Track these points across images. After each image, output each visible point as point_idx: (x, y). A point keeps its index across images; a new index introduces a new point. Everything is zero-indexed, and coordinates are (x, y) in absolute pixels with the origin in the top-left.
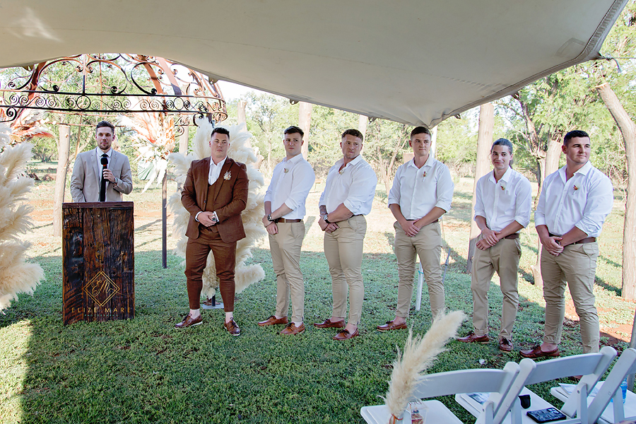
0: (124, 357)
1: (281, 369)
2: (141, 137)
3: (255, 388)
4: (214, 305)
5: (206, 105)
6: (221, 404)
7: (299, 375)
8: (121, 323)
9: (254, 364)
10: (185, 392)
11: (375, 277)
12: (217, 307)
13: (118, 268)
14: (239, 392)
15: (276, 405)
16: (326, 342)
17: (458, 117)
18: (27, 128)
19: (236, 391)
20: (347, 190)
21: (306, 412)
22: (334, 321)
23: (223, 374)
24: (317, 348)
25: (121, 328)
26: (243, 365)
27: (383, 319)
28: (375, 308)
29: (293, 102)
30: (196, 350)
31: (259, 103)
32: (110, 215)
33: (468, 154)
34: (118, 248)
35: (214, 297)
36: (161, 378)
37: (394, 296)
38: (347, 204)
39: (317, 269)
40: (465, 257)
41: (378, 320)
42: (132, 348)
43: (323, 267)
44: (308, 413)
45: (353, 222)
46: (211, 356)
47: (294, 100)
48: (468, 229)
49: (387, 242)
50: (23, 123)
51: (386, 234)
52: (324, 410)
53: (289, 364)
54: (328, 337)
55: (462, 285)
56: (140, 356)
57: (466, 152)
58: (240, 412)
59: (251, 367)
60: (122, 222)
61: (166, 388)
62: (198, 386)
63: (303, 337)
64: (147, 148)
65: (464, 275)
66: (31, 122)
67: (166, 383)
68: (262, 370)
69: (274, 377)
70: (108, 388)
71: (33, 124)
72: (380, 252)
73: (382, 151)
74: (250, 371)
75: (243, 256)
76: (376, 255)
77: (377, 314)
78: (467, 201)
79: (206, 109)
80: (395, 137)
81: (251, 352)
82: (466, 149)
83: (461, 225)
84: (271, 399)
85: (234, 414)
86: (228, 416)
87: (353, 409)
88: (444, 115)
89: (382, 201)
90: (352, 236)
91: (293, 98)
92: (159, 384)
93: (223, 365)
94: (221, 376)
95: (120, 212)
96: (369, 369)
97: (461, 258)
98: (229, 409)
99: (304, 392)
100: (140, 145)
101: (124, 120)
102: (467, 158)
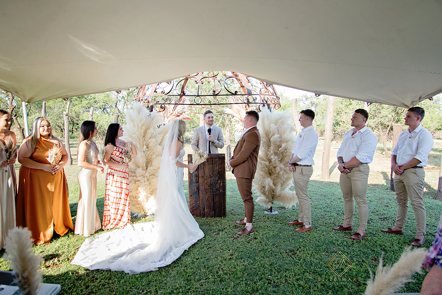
0: (215, 240)
1: (305, 255)
2: (236, 119)
3: (286, 266)
4: (271, 212)
5: (266, 99)
6: (263, 276)
7: (315, 261)
8: (218, 219)
9: (288, 251)
10: (243, 265)
11: (373, 199)
12: (273, 213)
13: (217, 190)
14: (276, 268)
15: (297, 280)
16: (335, 240)
17: (431, 99)
18: (179, 116)
19: (274, 268)
20: (358, 148)
21: (316, 287)
22: (345, 226)
23: (268, 255)
24: (329, 243)
25: (218, 222)
26: (282, 251)
27: (376, 227)
28: (371, 219)
29: (317, 95)
30: (256, 238)
31: (309, 100)
32: (212, 161)
33: (439, 126)
34: (217, 179)
35: (271, 208)
36: (232, 255)
37: (384, 212)
38: (358, 157)
39: (336, 193)
40: (436, 188)
41: (372, 227)
42: (220, 234)
43: (339, 192)
44: (318, 288)
45: (361, 168)
46: (264, 243)
47: (318, 94)
48: (438, 171)
49: (382, 177)
50: (177, 113)
51: (382, 173)
52: (328, 287)
53: (310, 252)
54: (337, 237)
55: (433, 207)
56: (224, 240)
57: (438, 124)
58: (274, 282)
59: (286, 252)
60: (219, 164)
61: (234, 261)
62: (252, 262)
63: (321, 235)
64: (239, 125)
65: (435, 201)
66: (181, 112)
67: (234, 258)
68: (293, 255)
69: (299, 260)
70: (201, 258)
71: (182, 114)
72: (377, 183)
73: (382, 124)
74: (285, 255)
75: (288, 185)
76: (375, 185)
77: (372, 223)
78: (438, 153)
79: (266, 102)
80: (390, 116)
81: (287, 243)
82: (438, 122)
83: (433, 168)
84: (295, 275)
85: (270, 283)
86: (266, 284)
87: (349, 289)
88: (420, 98)
89: (381, 153)
90: (361, 176)
91: (317, 93)
92: (230, 258)
93: (269, 250)
94: (267, 257)
95: (218, 159)
96: (363, 261)
97: (433, 189)
98: (268, 279)
99: (317, 273)
100: (236, 123)
101: (227, 110)
102: (439, 128)
